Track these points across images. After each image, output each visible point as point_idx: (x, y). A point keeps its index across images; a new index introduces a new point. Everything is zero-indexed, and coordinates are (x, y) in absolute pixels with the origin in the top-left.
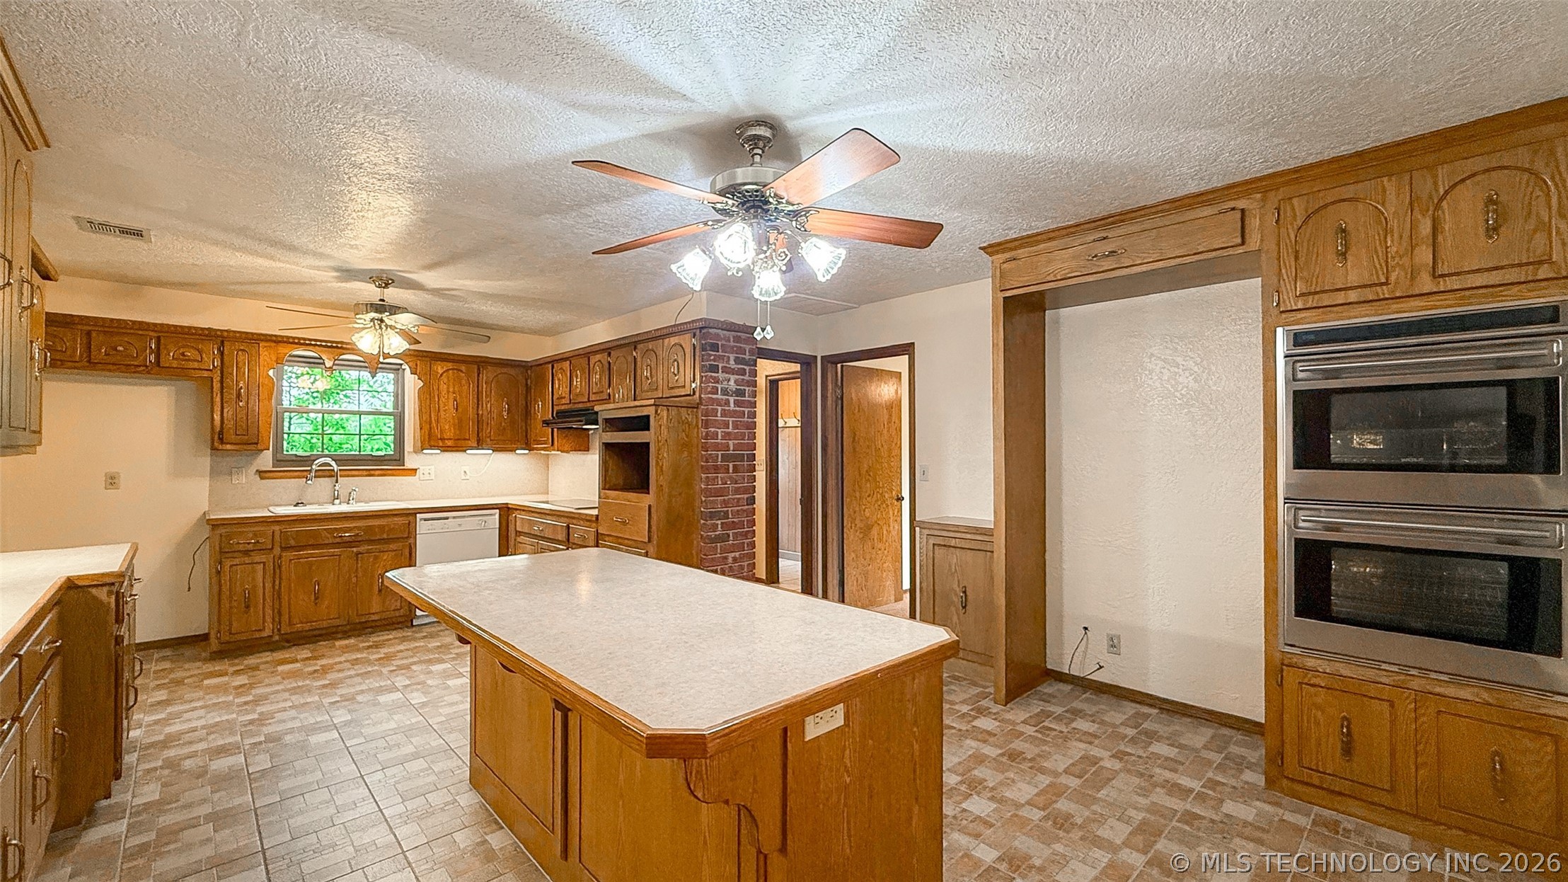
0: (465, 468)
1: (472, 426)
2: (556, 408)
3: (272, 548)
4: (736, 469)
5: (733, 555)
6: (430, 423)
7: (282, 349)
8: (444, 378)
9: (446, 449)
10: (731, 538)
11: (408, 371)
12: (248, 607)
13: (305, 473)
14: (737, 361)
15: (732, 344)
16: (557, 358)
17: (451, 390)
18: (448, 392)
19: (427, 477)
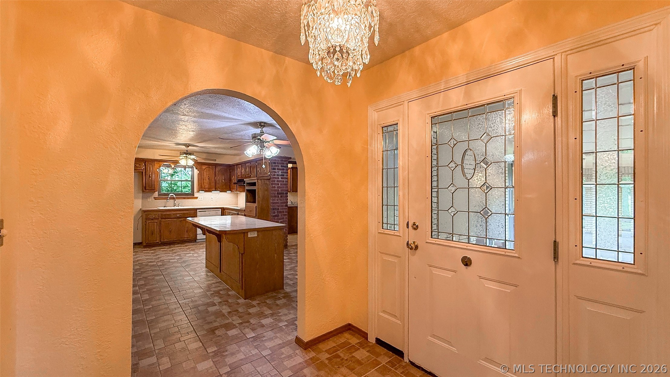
0: (212, 197)
1: (213, 184)
2: (238, 179)
3: (158, 219)
4: (281, 197)
5: (281, 220)
6: (201, 183)
7: (161, 163)
8: (205, 170)
9: (206, 191)
10: (280, 216)
11: (195, 168)
12: (152, 234)
13: (166, 198)
14: (281, 166)
15: (280, 162)
16: (238, 164)
17: (207, 174)
18: (206, 174)
19: (201, 199)
